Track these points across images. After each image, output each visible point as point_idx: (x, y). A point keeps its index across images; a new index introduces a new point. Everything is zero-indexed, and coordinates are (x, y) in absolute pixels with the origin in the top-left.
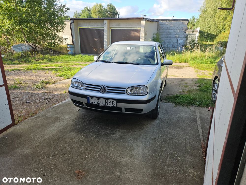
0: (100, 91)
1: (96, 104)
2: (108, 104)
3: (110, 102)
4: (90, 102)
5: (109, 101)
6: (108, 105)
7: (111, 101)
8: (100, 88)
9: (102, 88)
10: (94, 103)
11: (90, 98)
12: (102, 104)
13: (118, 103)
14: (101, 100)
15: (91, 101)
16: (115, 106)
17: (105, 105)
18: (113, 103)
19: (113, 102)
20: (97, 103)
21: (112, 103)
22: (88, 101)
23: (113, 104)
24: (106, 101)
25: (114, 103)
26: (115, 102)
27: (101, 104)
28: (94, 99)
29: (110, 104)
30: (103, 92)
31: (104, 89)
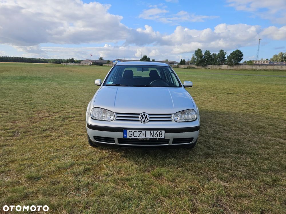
0: (140, 120)
1: (137, 137)
3: (156, 134)
4: (128, 137)
5: (155, 132)
6: (154, 137)
7: (157, 132)
8: (140, 116)
9: (142, 116)
10: (133, 137)
11: (128, 131)
12: (146, 137)
13: (166, 134)
14: (143, 132)
15: (129, 135)
16: (163, 137)
17: (149, 138)
18: (160, 134)
20: (139, 137)
22: (124, 135)
23: (161, 136)
24: (151, 132)
25: (161, 134)
26: (163, 132)
27: (143, 137)
28: (133, 131)
29: (156, 135)
30: (144, 121)
31: (146, 118)
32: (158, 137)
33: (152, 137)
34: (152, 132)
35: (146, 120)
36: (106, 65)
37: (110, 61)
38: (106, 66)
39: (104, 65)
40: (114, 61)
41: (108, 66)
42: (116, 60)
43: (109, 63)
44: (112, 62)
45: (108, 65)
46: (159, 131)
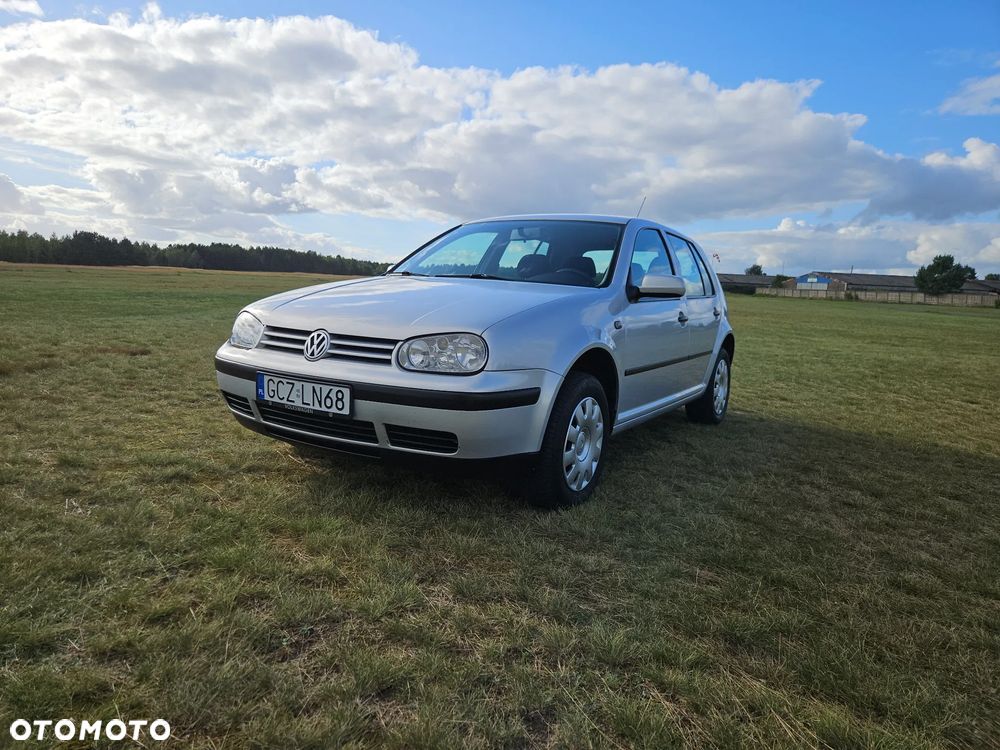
0: (304, 351)
1: (284, 401)
2: (320, 403)
3: (328, 396)
4: (267, 398)
5: (326, 389)
6: (324, 409)
7: (331, 390)
8: (308, 339)
9: (313, 338)
10: (276, 399)
11: (266, 378)
12: (303, 403)
14: (298, 385)
15: (269, 392)
16: (346, 411)
17: (311, 407)
18: (338, 399)
19: (340, 396)
20: (288, 400)
21: (335, 399)
22: (259, 390)
23: (340, 405)
24: (314, 390)
25: (341, 400)
26: (347, 392)
27: (298, 403)
28: (276, 380)
29: (329, 404)
30: (312, 354)
31: (318, 345)
32: (334, 410)
33: (317, 407)
34: (317, 387)
35: (316, 352)
36: (767, 291)
37: (786, 278)
38: (768, 296)
39: (759, 291)
40: (804, 278)
41: (772, 296)
42: (812, 275)
43: (781, 286)
44: (795, 281)
45: (774, 292)
46: (336, 389)
